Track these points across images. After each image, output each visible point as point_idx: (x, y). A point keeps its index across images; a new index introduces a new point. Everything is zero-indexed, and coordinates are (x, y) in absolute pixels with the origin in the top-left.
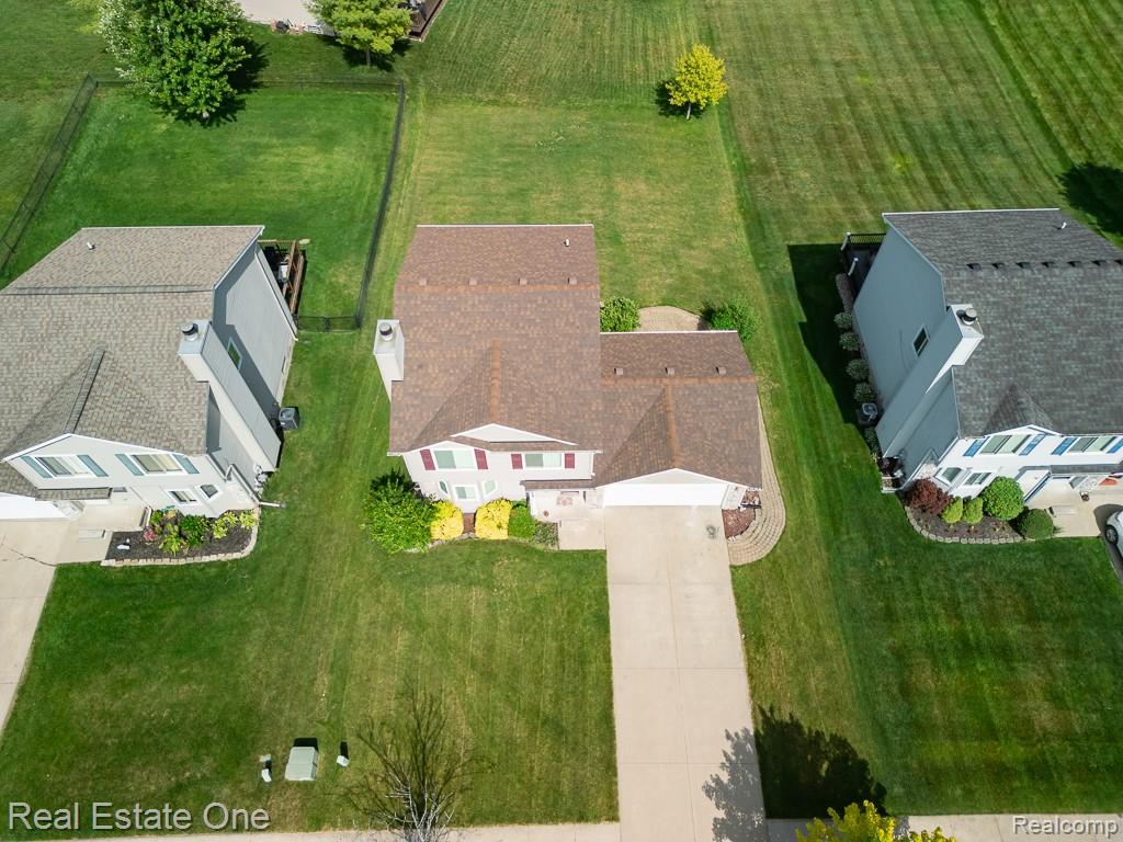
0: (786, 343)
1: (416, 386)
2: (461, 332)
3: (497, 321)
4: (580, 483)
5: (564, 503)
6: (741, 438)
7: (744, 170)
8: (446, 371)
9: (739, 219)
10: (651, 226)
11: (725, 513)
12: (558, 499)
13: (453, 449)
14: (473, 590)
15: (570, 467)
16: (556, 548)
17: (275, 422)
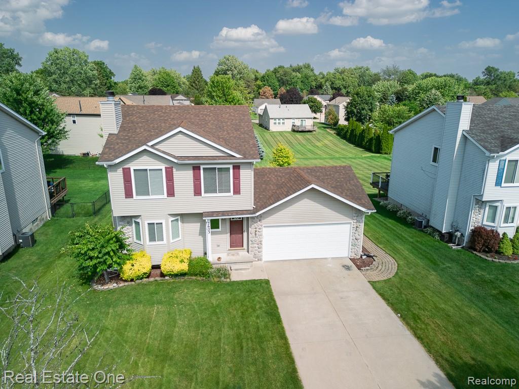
2: (162, 118)
3: (185, 115)
4: (245, 212)
5: (233, 255)
11: (353, 260)
12: (229, 254)
13: (148, 168)
14: (154, 307)
15: (237, 191)
16: (228, 280)
17: (15, 238)
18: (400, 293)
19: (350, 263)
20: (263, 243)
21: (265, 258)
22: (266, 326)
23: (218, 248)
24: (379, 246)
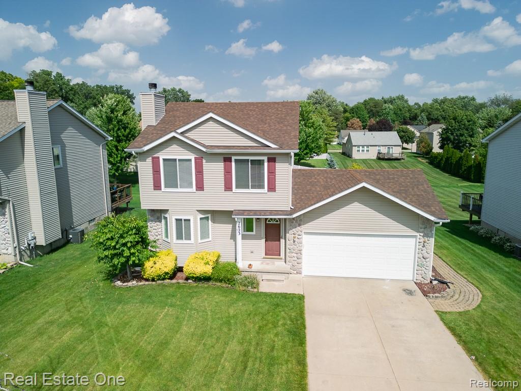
4: (280, 212)
5: (267, 264)
11: (418, 284)
12: (263, 262)
13: (178, 157)
14: (165, 309)
15: (272, 188)
16: (256, 290)
17: (65, 232)
18: (480, 330)
19: (416, 288)
20: (303, 252)
21: (305, 272)
22: (284, 347)
23: (252, 254)
24: (460, 272)
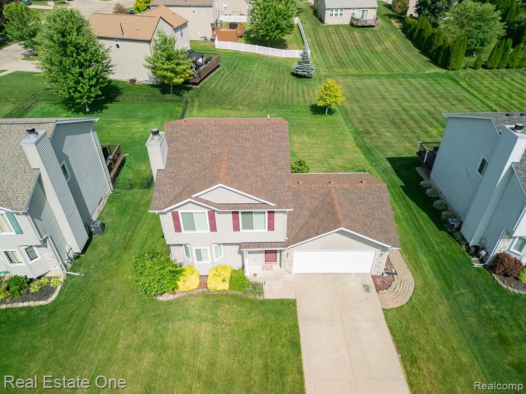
0: (394, 194)
1: (173, 172)
2: (204, 145)
3: (226, 139)
4: (278, 244)
5: (267, 269)
6: (382, 217)
7: (357, 133)
8: (193, 165)
9: (358, 149)
10: (311, 151)
11: (374, 277)
12: (264, 267)
13: (193, 212)
14: (202, 325)
15: (271, 228)
16: (262, 298)
17: (88, 227)
19: (371, 283)
20: (294, 262)
21: (295, 271)
22: (288, 358)
23: (255, 262)
